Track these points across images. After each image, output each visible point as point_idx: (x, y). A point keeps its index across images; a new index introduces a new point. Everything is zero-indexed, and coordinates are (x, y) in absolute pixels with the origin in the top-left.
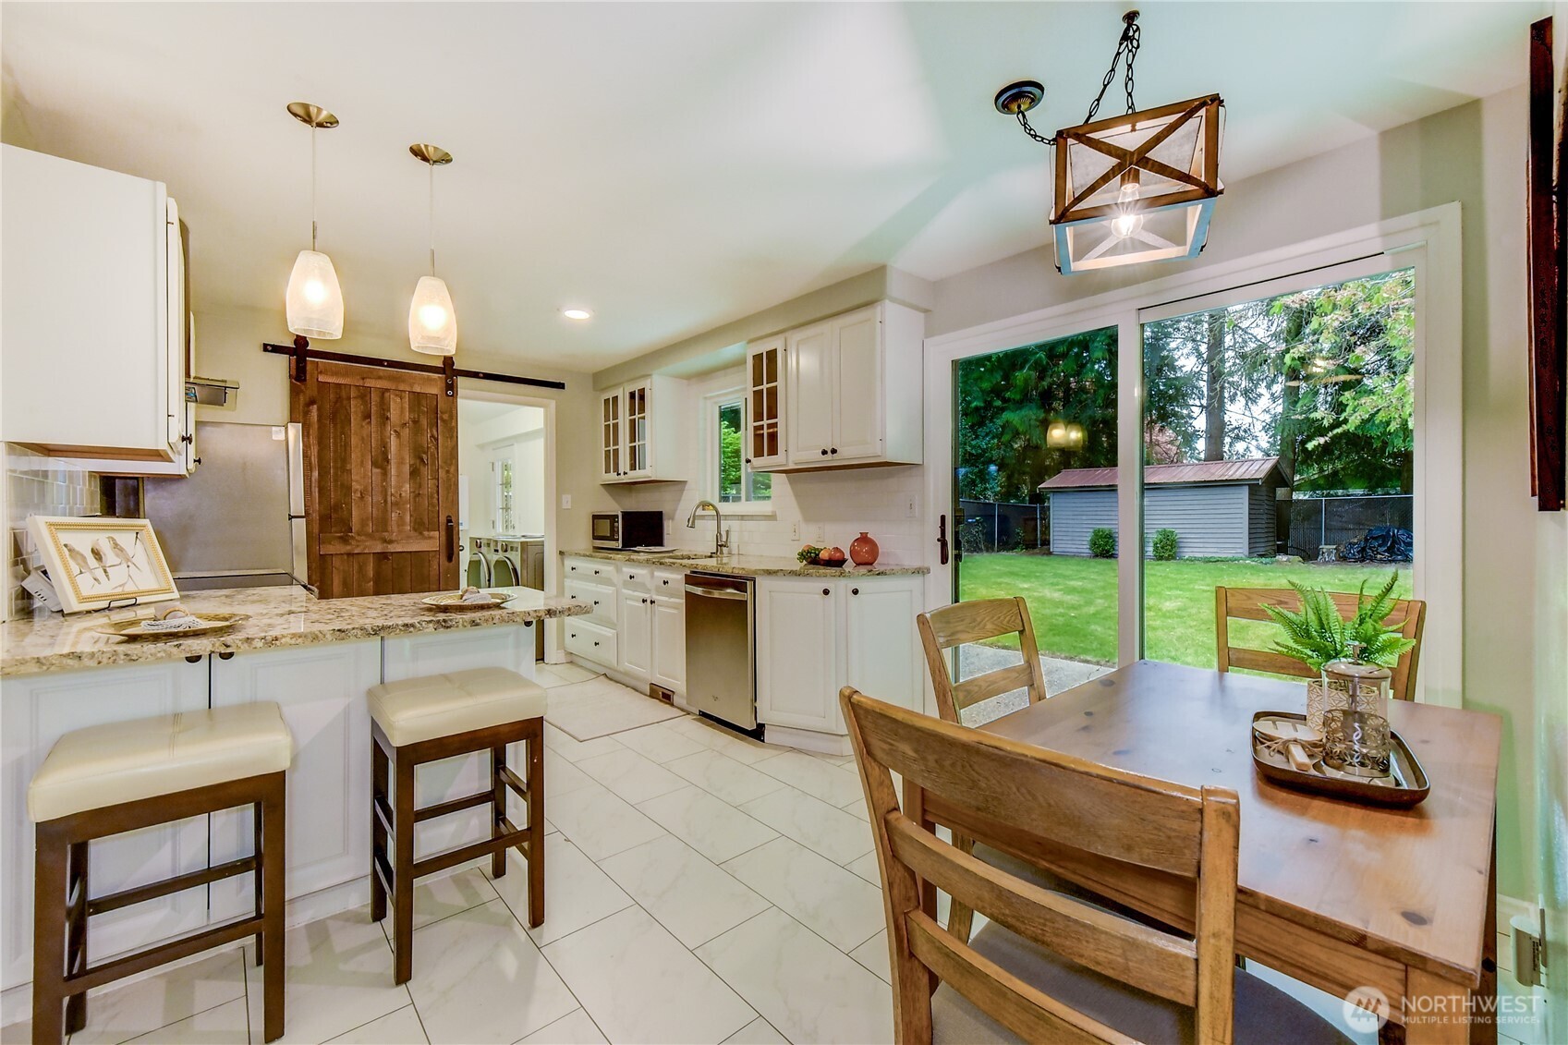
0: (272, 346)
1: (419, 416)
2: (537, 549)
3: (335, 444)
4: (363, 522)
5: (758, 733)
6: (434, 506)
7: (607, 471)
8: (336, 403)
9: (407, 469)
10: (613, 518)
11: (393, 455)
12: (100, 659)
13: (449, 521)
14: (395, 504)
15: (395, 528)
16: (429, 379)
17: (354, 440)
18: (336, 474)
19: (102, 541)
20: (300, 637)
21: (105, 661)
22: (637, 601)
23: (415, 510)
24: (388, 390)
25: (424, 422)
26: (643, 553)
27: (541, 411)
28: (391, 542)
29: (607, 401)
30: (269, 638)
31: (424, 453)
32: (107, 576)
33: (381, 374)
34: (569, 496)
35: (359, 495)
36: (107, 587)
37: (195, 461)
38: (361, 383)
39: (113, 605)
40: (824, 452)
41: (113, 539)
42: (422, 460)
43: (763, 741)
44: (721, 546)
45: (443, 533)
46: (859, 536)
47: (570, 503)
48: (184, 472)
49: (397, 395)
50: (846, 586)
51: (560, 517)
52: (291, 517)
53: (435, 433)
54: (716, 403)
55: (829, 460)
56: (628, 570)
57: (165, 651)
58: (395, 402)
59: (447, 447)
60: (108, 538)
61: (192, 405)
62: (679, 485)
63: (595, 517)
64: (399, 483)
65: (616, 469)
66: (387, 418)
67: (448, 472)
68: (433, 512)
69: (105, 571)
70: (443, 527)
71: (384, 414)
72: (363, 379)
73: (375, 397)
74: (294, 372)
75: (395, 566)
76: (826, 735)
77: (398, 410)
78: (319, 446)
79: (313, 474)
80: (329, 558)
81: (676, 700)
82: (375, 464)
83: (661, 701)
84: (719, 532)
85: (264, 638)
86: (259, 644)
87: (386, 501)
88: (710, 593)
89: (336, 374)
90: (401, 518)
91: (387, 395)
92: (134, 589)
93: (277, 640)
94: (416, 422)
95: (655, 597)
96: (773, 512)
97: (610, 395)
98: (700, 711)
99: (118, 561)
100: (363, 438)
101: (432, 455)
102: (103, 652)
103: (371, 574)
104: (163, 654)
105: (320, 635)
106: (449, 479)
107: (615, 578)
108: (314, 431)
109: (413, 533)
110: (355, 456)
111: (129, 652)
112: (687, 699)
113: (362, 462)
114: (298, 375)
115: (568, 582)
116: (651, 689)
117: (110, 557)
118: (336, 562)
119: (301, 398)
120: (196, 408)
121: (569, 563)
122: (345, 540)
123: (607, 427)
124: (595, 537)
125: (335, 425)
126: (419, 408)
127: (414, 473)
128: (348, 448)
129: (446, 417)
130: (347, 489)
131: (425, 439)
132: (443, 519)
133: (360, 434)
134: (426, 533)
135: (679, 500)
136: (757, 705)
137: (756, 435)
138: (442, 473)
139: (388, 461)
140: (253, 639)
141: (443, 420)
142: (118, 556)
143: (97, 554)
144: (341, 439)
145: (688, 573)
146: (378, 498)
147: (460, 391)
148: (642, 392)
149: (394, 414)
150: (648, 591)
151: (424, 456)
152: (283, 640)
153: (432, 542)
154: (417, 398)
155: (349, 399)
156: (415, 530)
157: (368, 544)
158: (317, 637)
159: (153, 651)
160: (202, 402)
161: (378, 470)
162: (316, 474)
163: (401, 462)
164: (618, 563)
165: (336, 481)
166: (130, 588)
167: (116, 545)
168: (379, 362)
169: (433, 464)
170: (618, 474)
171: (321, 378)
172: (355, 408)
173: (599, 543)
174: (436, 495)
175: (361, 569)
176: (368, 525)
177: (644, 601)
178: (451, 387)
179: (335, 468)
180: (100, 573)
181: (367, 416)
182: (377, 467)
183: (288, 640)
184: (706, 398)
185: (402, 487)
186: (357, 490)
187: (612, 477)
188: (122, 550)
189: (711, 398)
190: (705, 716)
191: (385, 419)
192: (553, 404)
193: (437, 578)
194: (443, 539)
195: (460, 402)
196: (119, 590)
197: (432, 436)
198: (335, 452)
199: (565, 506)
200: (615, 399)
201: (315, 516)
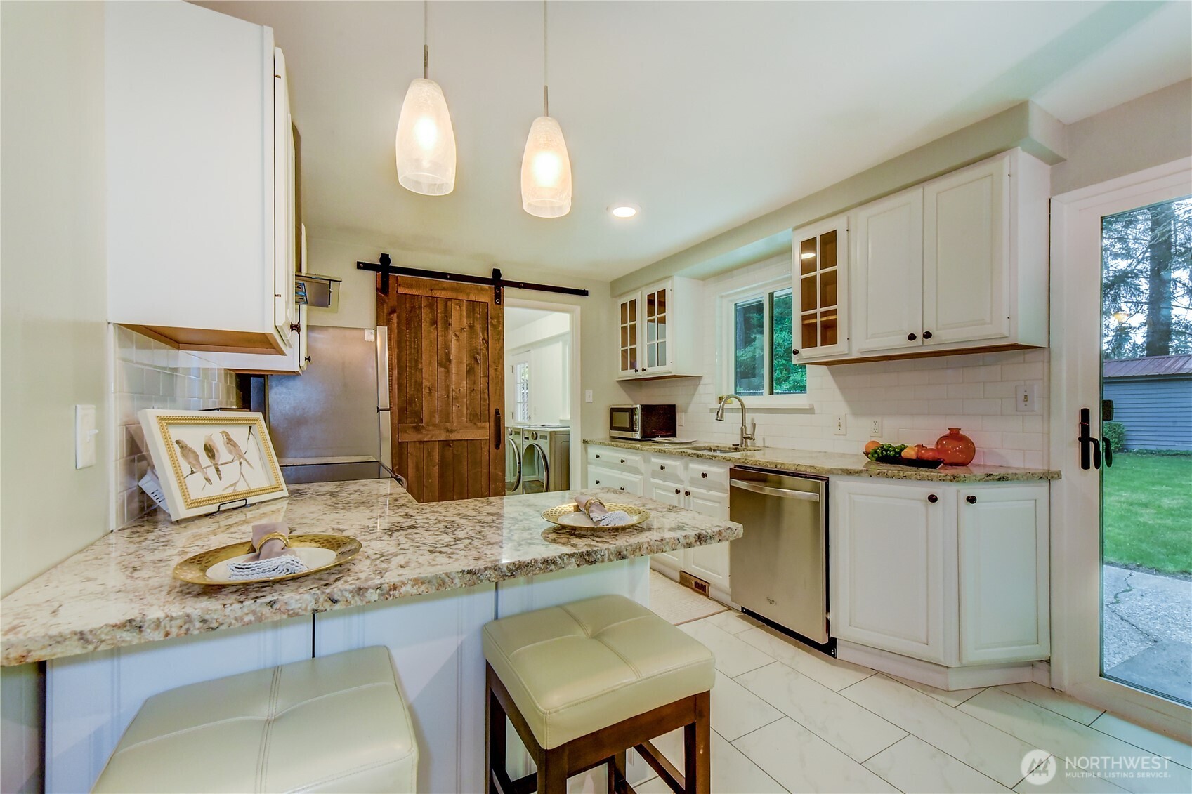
0: (364, 264)
1: (473, 321)
2: (563, 438)
3: (410, 346)
4: (431, 415)
5: (829, 648)
6: (485, 400)
7: (624, 368)
8: (411, 310)
9: (464, 367)
10: (632, 411)
11: (453, 357)
12: (168, 629)
13: (497, 413)
14: (456, 398)
15: (455, 420)
16: (482, 289)
17: (425, 343)
18: (411, 373)
19: (216, 436)
20: (423, 583)
21: (174, 631)
22: (672, 492)
23: (470, 404)
24: (450, 299)
25: (477, 326)
26: (664, 443)
27: (567, 316)
28: (451, 431)
29: (624, 306)
30: (386, 587)
31: (477, 353)
32: (219, 475)
33: (445, 285)
34: (591, 391)
35: (428, 391)
36: (218, 489)
37: (306, 359)
38: (429, 294)
39: (223, 508)
40: (912, 337)
41: (227, 434)
42: (476, 359)
43: (834, 656)
44: (746, 438)
45: (492, 423)
46: (948, 432)
47: (591, 398)
48: (297, 369)
49: (457, 304)
50: (958, 491)
51: (584, 410)
52: (379, 410)
53: (486, 336)
54: (731, 301)
55: (919, 346)
56: (658, 461)
57: (254, 612)
58: (455, 309)
59: (495, 349)
60: (222, 433)
61: (304, 307)
62: (694, 380)
63: (613, 410)
64: (459, 380)
65: (633, 366)
66: (450, 324)
67: (496, 370)
68: (484, 405)
69: (217, 470)
70: (492, 419)
71: (447, 321)
72: (431, 290)
73: (440, 306)
74: (379, 286)
75: (455, 452)
76: (933, 666)
77: (458, 317)
78: (398, 348)
79: (394, 372)
80: (405, 445)
81: (711, 591)
82: (440, 364)
83: (694, 590)
84: (744, 424)
85: (379, 587)
86: (373, 596)
87: (448, 396)
88: (761, 489)
89: (411, 287)
90: (459, 410)
91: (449, 303)
92: (246, 488)
93: (395, 589)
94: (471, 327)
95: (689, 489)
96: (810, 405)
97: (627, 299)
98: (743, 608)
99: (230, 457)
100: (431, 341)
101: (484, 355)
102: (172, 619)
103: (437, 458)
104: (251, 617)
105: (447, 580)
106: (497, 377)
107: (642, 467)
108: (394, 336)
109: (469, 424)
110: (425, 357)
111: (207, 617)
112: (732, 595)
113: (430, 362)
114: (383, 289)
115: (591, 469)
116: (682, 577)
117: (223, 454)
118: (411, 449)
119: (385, 307)
120: (308, 311)
121: (593, 451)
122: (417, 429)
123: (624, 329)
124: (613, 428)
125: (410, 330)
126: (474, 315)
127: (470, 371)
128: (420, 351)
129: (494, 322)
130: (419, 385)
131: (478, 342)
132: (492, 412)
133: (429, 337)
134: (479, 424)
135: (694, 395)
136: (831, 617)
137: (804, 326)
138: (491, 371)
139: (450, 361)
140: (367, 589)
141: (493, 326)
142: (230, 452)
143: (210, 451)
144: (415, 342)
145: (732, 467)
146: (442, 393)
147: (506, 300)
148: (662, 294)
149: (454, 320)
150: (681, 482)
151: (478, 357)
152: (403, 590)
153: (483, 432)
154: (473, 305)
155: (420, 307)
156: (471, 421)
157: (435, 432)
158: (444, 583)
159: (239, 613)
160: (312, 304)
161: (442, 369)
162: (395, 372)
163: (460, 363)
164: (645, 453)
165: (410, 378)
166: (242, 487)
167: (230, 441)
168: (442, 275)
169: (485, 362)
170: (637, 371)
171: (401, 290)
172: (425, 315)
173: (616, 433)
174: (487, 391)
175: (430, 454)
176: (434, 417)
177: (678, 492)
178: (498, 296)
179: (410, 367)
180: (211, 472)
181: (434, 322)
182: (442, 366)
183: (407, 589)
184: (722, 297)
185: (460, 383)
186: (426, 386)
187: (629, 374)
188: (235, 445)
189: (728, 296)
190: (748, 614)
191: (447, 324)
192: (578, 309)
193: (488, 463)
194: (493, 428)
195: (506, 309)
196: (230, 491)
197: (484, 339)
198: (410, 353)
199: (589, 399)
200: (633, 303)
201: (395, 409)
